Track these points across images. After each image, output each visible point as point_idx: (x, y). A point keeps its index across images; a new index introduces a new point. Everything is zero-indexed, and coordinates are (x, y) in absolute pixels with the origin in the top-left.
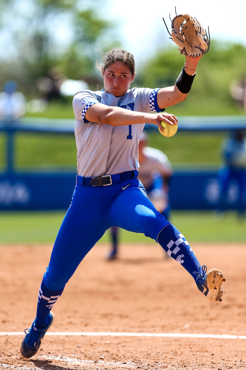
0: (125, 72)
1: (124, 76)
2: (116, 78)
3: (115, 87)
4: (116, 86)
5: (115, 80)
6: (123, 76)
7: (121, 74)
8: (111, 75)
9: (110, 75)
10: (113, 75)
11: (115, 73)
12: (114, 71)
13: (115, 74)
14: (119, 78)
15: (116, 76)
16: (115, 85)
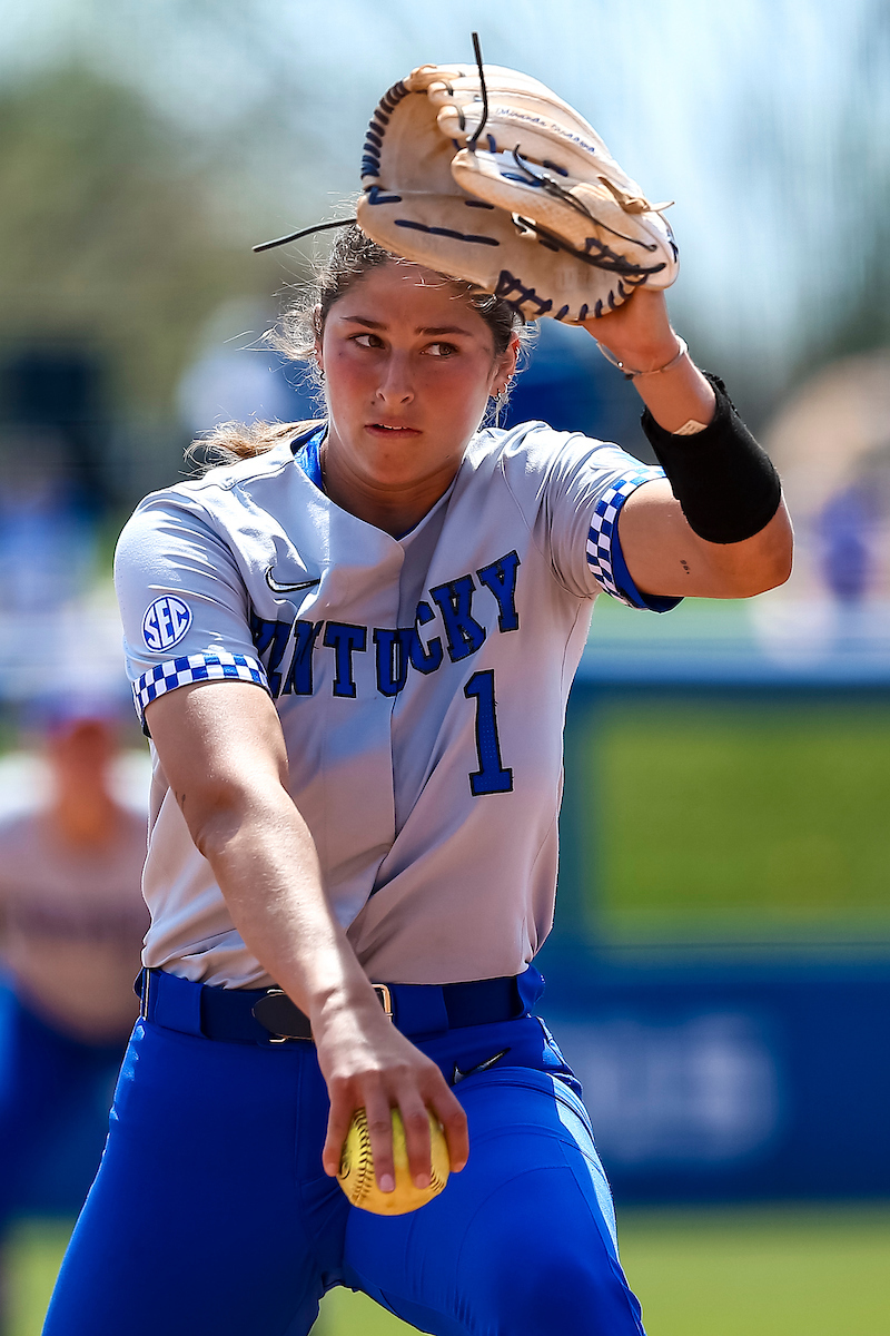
0: (449, 321)
1: (449, 349)
2: (392, 364)
3: (391, 418)
4: (396, 413)
5: (391, 373)
6: (436, 351)
7: (422, 338)
8: (365, 341)
9: (358, 344)
10: (377, 342)
11: (383, 327)
12: (378, 316)
13: (390, 337)
14: (418, 356)
15: (395, 348)
16: (390, 400)
